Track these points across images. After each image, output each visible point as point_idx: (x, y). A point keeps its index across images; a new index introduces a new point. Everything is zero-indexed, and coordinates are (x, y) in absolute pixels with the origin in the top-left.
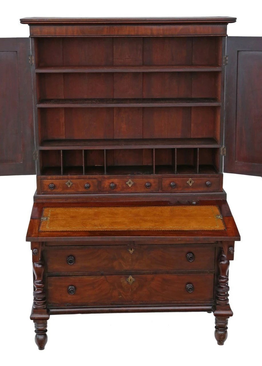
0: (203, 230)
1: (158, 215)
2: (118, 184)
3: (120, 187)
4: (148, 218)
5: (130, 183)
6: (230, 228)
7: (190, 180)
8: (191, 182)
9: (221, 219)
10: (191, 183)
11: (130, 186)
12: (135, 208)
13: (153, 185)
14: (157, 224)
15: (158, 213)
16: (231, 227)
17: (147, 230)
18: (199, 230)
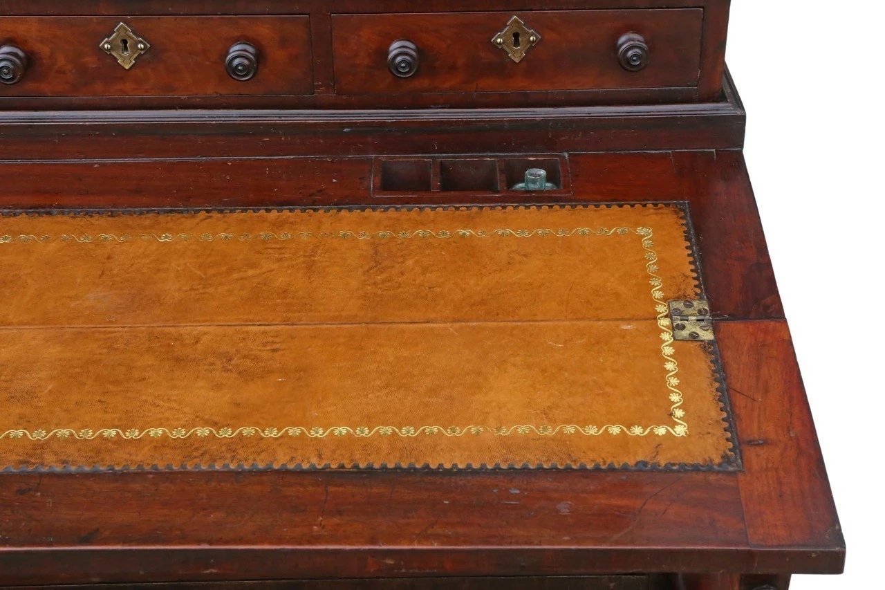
0: (568, 470)
1: (284, 293)
2: (44, 50)
3: (60, 72)
4: (202, 329)
5: (125, 42)
6: (766, 443)
7: (515, 29)
8: (516, 36)
9: (705, 346)
10: (517, 43)
11: (126, 61)
12: (147, 220)
13: (278, 55)
14: (254, 392)
15: (280, 281)
16: (770, 430)
17: (161, 467)
18: (540, 469)
